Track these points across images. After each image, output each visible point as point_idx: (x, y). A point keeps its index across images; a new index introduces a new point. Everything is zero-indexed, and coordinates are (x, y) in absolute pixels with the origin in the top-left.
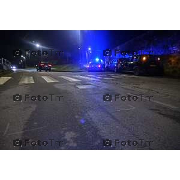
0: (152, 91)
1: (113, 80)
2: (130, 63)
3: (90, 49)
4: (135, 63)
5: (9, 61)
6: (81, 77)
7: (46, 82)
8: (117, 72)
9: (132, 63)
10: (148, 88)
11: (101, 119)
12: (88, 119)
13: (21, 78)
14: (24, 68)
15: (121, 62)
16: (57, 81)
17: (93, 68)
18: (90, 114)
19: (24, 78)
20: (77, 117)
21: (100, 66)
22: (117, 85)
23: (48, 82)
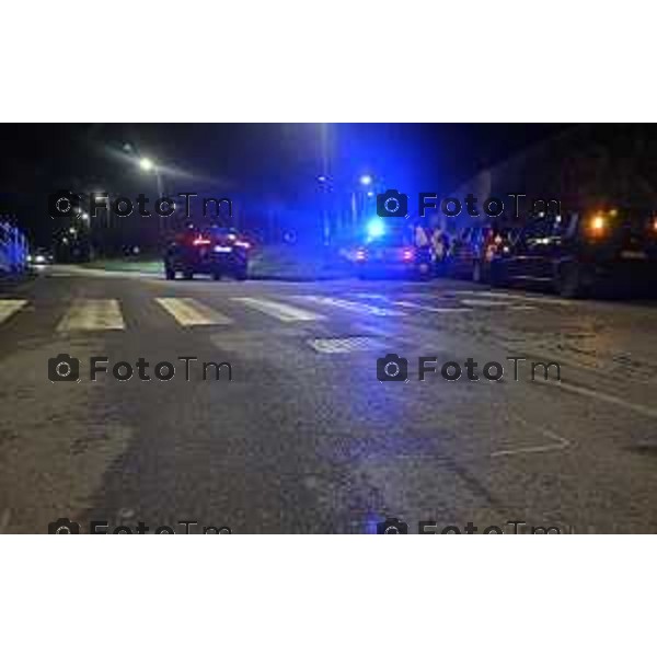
0: (637, 364)
1: (467, 316)
2: (539, 241)
3: (366, 180)
4: (559, 242)
5: (20, 231)
6: (328, 301)
7: (177, 322)
8: (482, 281)
9: (546, 241)
10: (617, 351)
11: (422, 496)
12: (364, 493)
13: (69, 304)
14: (82, 260)
15: (498, 239)
16: (225, 320)
17: (379, 261)
18: (371, 471)
19: (82, 305)
20: (311, 483)
21: (408, 255)
22: (487, 339)
23: (185, 322)
